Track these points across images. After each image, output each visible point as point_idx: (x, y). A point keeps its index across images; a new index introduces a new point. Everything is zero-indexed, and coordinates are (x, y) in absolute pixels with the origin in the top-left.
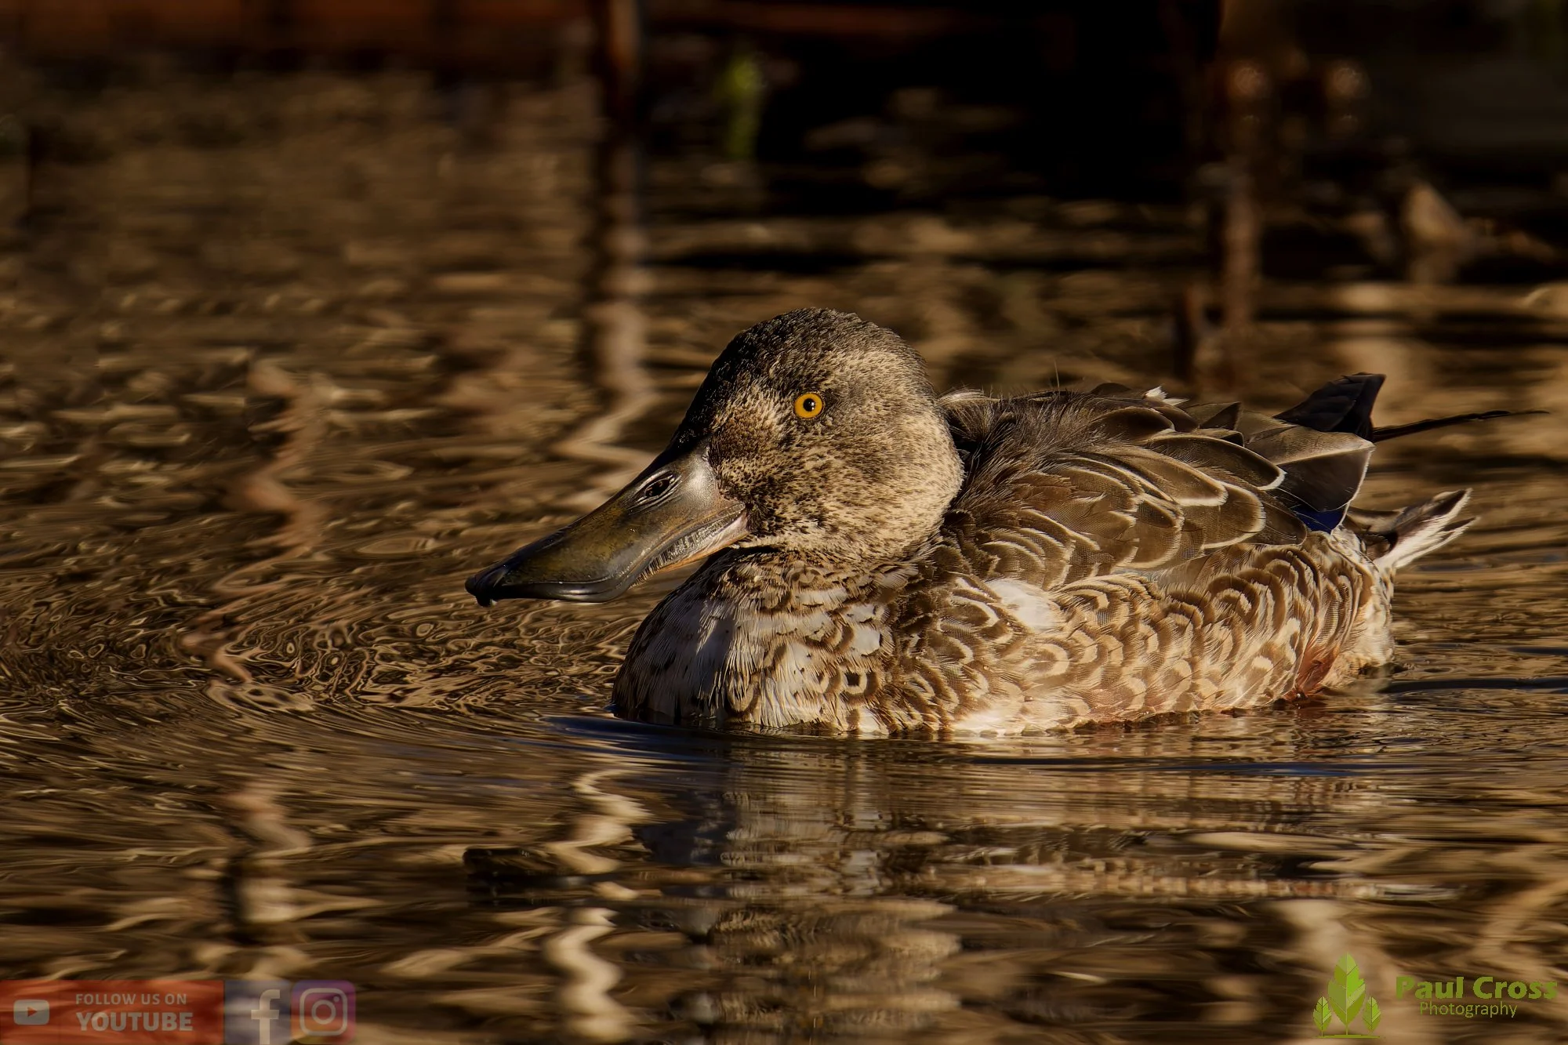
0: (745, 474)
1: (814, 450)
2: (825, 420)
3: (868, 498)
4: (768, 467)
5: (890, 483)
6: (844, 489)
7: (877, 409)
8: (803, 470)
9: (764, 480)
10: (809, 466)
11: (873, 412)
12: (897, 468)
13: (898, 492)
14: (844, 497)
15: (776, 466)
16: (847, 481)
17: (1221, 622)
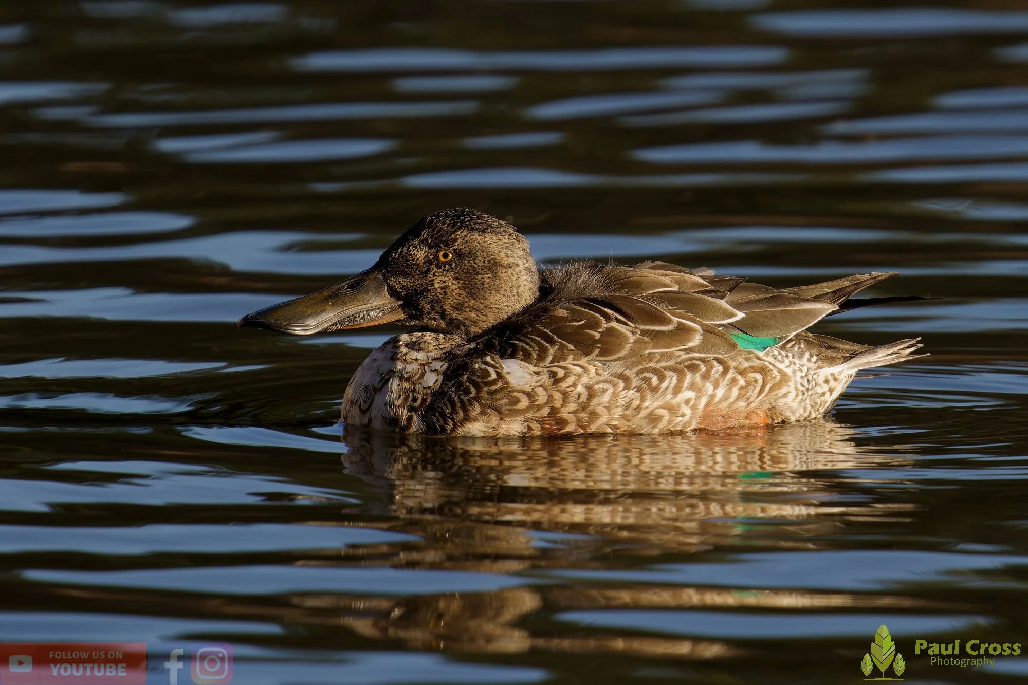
0: (403, 285)
1: (440, 278)
2: (452, 264)
3: (467, 307)
4: (415, 284)
5: (480, 300)
6: (455, 301)
7: (484, 262)
8: (433, 287)
9: (413, 290)
10: (437, 285)
11: (481, 264)
12: (487, 294)
13: (485, 307)
14: (454, 305)
15: (419, 284)
16: (457, 297)
17: (635, 390)
